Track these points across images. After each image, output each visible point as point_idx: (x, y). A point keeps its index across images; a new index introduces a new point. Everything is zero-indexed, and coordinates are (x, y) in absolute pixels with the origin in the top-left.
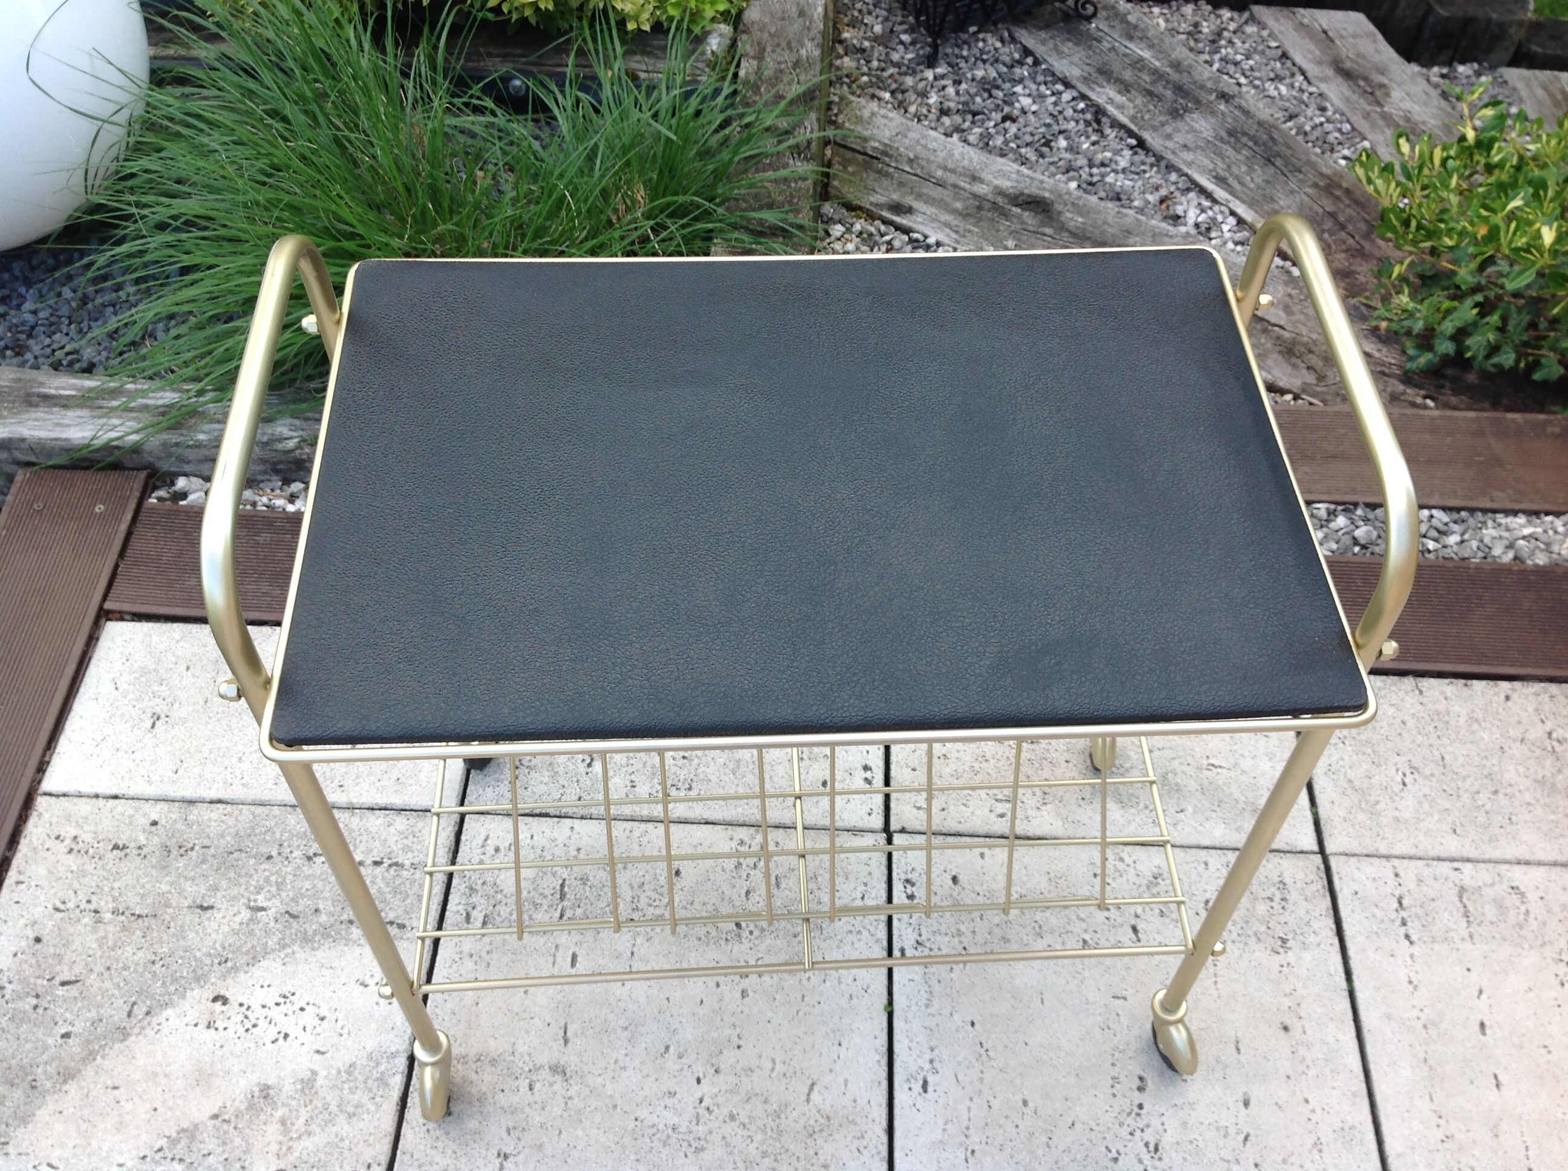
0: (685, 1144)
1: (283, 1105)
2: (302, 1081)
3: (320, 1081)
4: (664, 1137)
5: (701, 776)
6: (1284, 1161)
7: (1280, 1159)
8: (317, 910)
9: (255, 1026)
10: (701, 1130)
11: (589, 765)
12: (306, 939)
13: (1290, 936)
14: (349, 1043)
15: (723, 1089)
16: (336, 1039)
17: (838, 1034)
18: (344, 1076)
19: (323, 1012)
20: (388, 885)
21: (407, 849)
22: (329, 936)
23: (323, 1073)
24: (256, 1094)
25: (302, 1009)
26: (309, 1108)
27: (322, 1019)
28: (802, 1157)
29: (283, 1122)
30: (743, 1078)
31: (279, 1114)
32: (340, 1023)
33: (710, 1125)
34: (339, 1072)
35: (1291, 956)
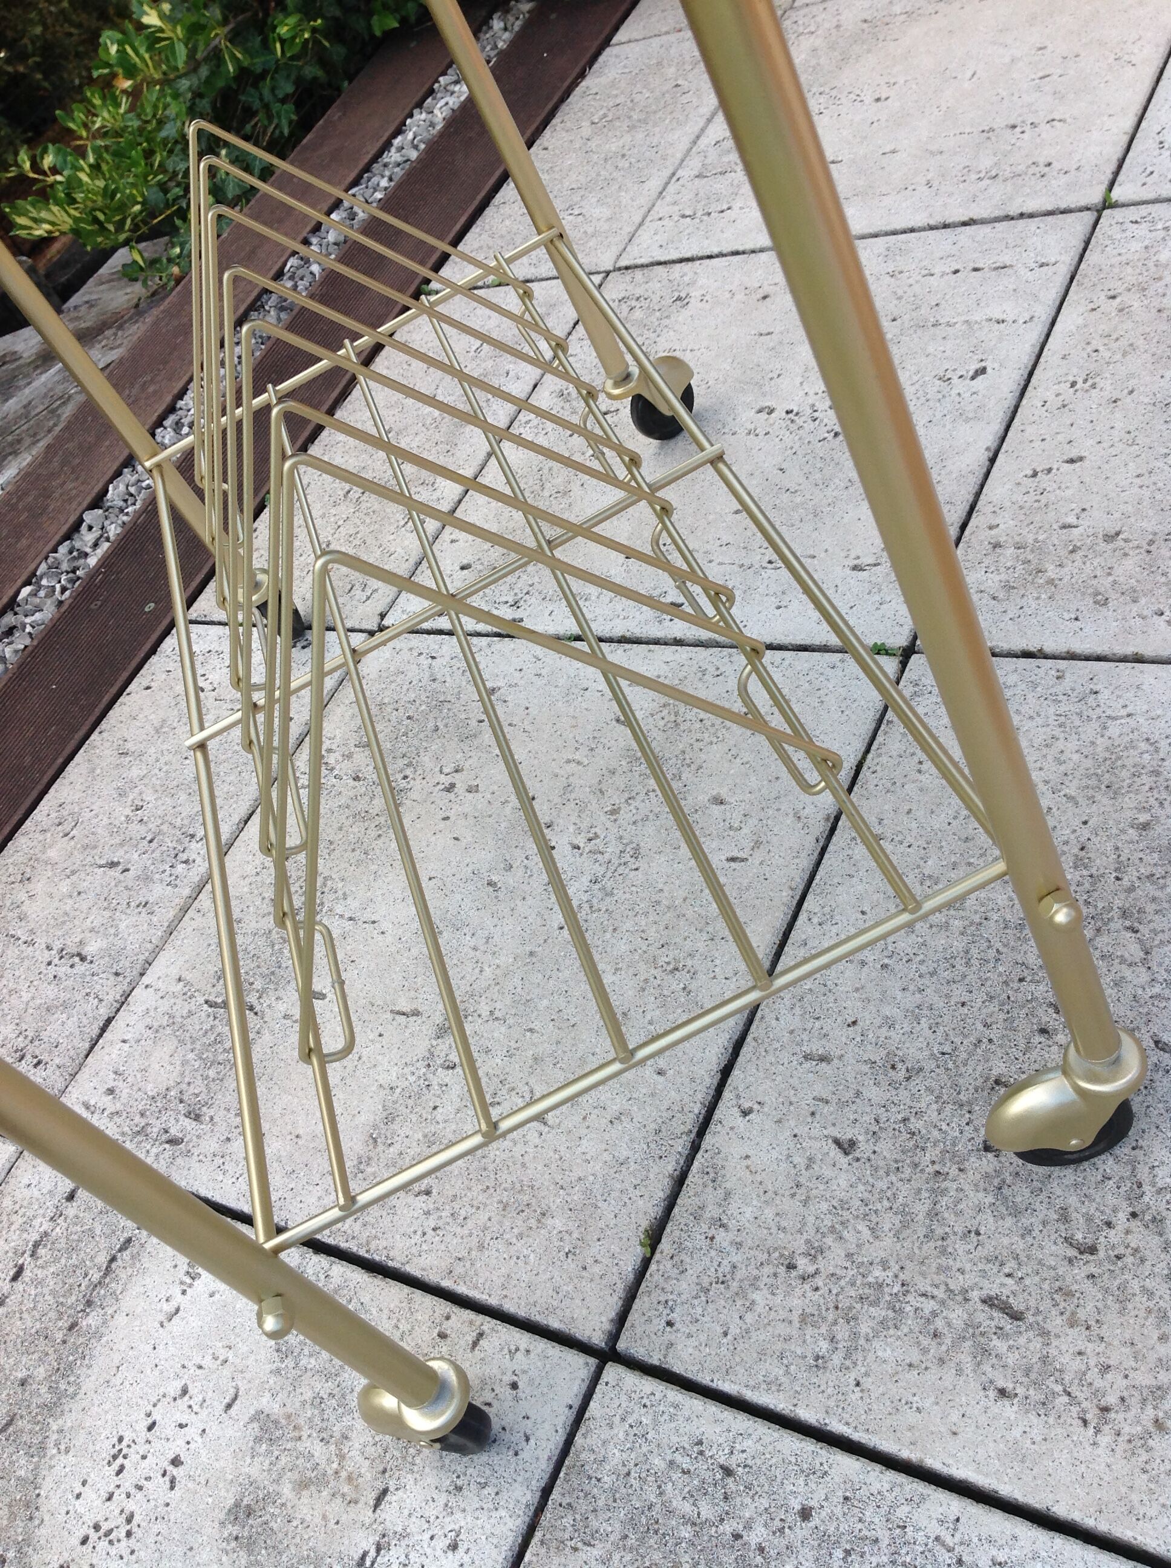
0: (620, 870)
1: (277, 1481)
2: (258, 1440)
3: (274, 1408)
4: (600, 895)
5: (186, 822)
6: (900, 298)
7: (895, 302)
8: (23, 1383)
9: (129, 1521)
10: (613, 849)
11: (83, 959)
12: (52, 1408)
13: (676, 294)
14: (243, 1348)
15: (573, 819)
16: (226, 1372)
17: (573, 690)
18: (290, 1362)
19: (174, 1388)
20: (57, 1260)
21: (28, 1222)
22: (71, 1366)
23: (265, 1402)
24: (235, 1530)
25: (150, 1428)
26: (305, 1434)
27: (185, 1391)
28: (699, 736)
29: (302, 1485)
30: (573, 796)
31: (287, 1490)
32: (207, 1362)
33: (611, 838)
34: (278, 1371)
35: (696, 294)
